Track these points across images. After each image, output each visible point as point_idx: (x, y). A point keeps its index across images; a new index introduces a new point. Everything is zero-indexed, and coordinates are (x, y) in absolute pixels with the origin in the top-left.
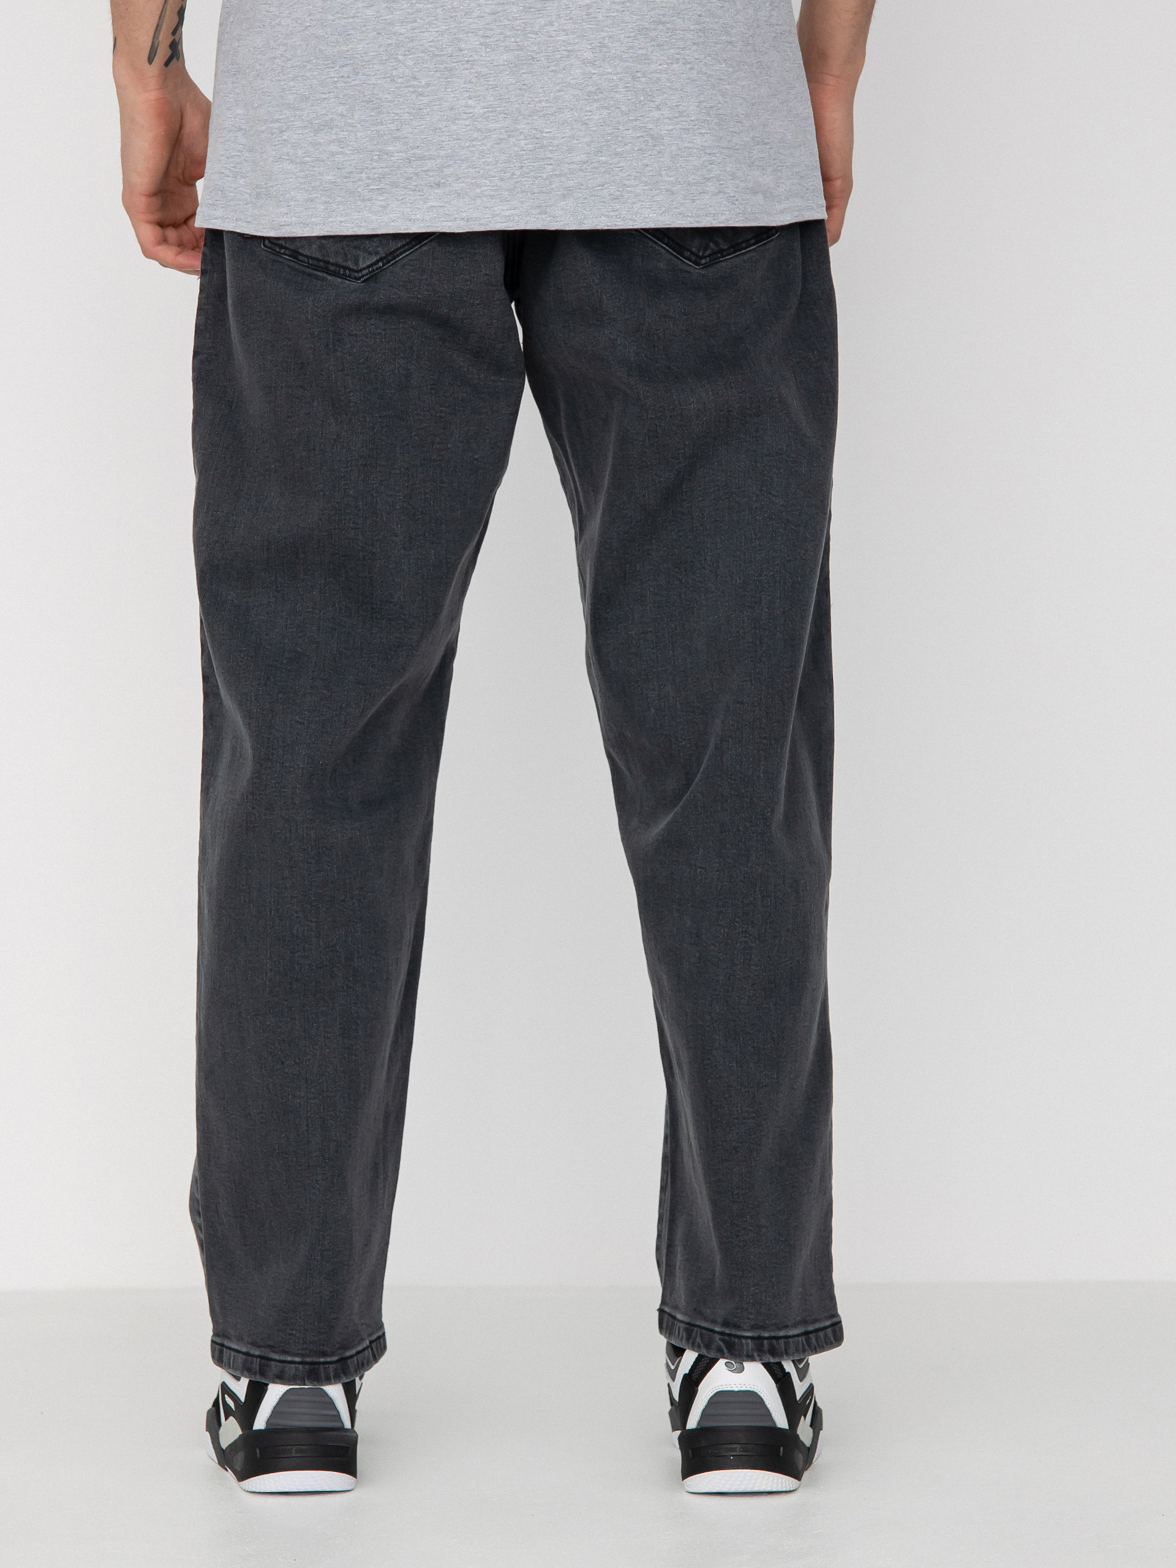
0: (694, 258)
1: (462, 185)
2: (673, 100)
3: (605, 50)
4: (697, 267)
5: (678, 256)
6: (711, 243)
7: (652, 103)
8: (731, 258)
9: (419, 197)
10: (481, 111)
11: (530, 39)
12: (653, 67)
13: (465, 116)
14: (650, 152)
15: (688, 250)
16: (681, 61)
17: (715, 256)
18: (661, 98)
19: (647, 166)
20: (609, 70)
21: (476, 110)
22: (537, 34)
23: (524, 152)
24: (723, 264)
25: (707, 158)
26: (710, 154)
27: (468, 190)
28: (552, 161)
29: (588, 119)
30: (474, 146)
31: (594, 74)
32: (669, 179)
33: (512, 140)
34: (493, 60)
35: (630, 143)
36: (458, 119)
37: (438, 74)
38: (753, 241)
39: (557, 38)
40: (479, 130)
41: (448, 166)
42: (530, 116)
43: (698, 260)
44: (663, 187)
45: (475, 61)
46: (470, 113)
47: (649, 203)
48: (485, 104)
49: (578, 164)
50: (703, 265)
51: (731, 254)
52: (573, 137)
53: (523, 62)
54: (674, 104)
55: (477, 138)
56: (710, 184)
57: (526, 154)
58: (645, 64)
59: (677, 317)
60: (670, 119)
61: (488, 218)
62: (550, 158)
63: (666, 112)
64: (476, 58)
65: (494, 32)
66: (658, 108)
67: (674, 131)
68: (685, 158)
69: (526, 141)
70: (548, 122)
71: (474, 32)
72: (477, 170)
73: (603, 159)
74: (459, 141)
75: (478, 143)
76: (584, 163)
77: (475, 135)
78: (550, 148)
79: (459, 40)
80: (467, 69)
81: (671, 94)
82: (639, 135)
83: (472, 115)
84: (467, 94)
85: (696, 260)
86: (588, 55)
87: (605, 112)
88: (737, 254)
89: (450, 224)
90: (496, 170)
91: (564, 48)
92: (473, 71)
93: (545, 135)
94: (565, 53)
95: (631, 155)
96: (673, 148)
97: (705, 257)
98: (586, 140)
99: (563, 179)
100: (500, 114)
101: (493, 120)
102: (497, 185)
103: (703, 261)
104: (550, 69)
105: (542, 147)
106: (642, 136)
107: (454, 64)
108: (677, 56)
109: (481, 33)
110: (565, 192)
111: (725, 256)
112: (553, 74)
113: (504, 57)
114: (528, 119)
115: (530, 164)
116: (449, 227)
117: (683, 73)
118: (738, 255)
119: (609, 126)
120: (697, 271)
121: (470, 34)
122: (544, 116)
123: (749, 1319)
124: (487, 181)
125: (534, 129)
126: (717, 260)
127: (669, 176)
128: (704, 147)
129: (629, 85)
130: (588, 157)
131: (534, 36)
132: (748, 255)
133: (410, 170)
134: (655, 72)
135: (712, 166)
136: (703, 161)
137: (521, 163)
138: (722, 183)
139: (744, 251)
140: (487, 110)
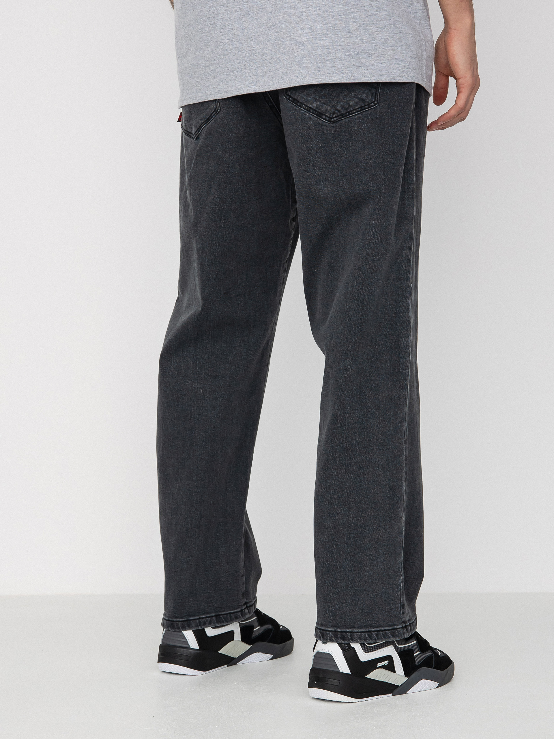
1: (223, 76)
2: (308, 24)
3: (276, 5)
4: (329, 123)
5: (320, 118)
6: (336, 111)
7: (298, 27)
8: (348, 118)
9: (210, 84)
10: (227, 41)
11: (245, 5)
12: (299, 10)
13: (221, 44)
14: (297, 50)
15: (325, 115)
16: (314, 6)
18: (303, 24)
19: (296, 56)
20: (278, 15)
21: (225, 41)
22: (248, 2)
23: (245, 58)
25: (326, 50)
26: (327, 49)
27: (226, 78)
28: (257, 61)
29: (270, 39)
30: (225, 58)
31: (272, 17)
32: (307, 61)
33: (240, 53)
34: (230, 17)
35: (288, 47)
36: (219, 46)
37: (211, 26)
39: (257, 3)
40: (226, 50)
41: (217, 68)
42: (247, 41)
43: (330, 119)
44: (304, 66)
45: (223, 18)
46: (222, 43)
47: (298, 74)
48: (228, 38)
49: (268, 60)
50: (332, 122)
51: (347, 116)
52: (264, 48)
53: (243, 16)
54: (309, 27)
55: (226, 54)
56: (328, 63)
57: (246, 59)
58: (294, 9)
60: (307, 33)
61: (233, 90)
62: (256, 59)
63: (305, 31)
64: (224, 17)
65: (230, 4)
66: (301, 29)
67: (309, 39)
68: (314, 51)
69: (245, 53)
70: (254, 42)
71: (223, 5)
72: (228, 68)
73: (278, 56)
74: (220, 56)
75: (227, 56)
76: (270, 59)
77: (225, 52)
78: (255, 54)
79: (217, 9)
80: (220, 22)
81: (308, 22)
82: (292, 43)
83: (223, 43)
84: (221, 34)
86: (270, 9)
87: (276, 34)
89: (221, 95)
90: (235, 68)
91: (260, 7)
92: (223, 23)
93: (253, 49)
94: (261, 10)
95: (289, 53)
96: (309, 47)
97: (333, 118)
98: (270, 48)
99: (262, 68)
100: (235, 41)
101: (232, 45)
102: (236, 75)
104: (255, 18)
105: (253, 54)
106: (293, 43)
107: (216, 21)
108: (311, 4)
109: (225, 5)
110: (263, 74)
111: (344, 117)
112: (256, 20)
113: (235, 15)
114: (246, 42)
115: (248, 63)
116: (221, 96)
117: (314, 12)
118: (351, 116)
119: (279, 40)
120: (330, 125)
121: (221, 6)
122: (253, 40)
123: (329, 622)
124: (232, 73)
125: (249, 46)
126: (340, 119)
127: (306, 60)
128: (324, 45)
129: (287, 20)
130: (271, 56)
131: (246, 4)
132: (357, 116)
133: (206, 71)
134: (300, 12)
135: (329, 54)
136: (324, 52)
137: (244, 63)
138: (334, 62)
140: (229, 40)
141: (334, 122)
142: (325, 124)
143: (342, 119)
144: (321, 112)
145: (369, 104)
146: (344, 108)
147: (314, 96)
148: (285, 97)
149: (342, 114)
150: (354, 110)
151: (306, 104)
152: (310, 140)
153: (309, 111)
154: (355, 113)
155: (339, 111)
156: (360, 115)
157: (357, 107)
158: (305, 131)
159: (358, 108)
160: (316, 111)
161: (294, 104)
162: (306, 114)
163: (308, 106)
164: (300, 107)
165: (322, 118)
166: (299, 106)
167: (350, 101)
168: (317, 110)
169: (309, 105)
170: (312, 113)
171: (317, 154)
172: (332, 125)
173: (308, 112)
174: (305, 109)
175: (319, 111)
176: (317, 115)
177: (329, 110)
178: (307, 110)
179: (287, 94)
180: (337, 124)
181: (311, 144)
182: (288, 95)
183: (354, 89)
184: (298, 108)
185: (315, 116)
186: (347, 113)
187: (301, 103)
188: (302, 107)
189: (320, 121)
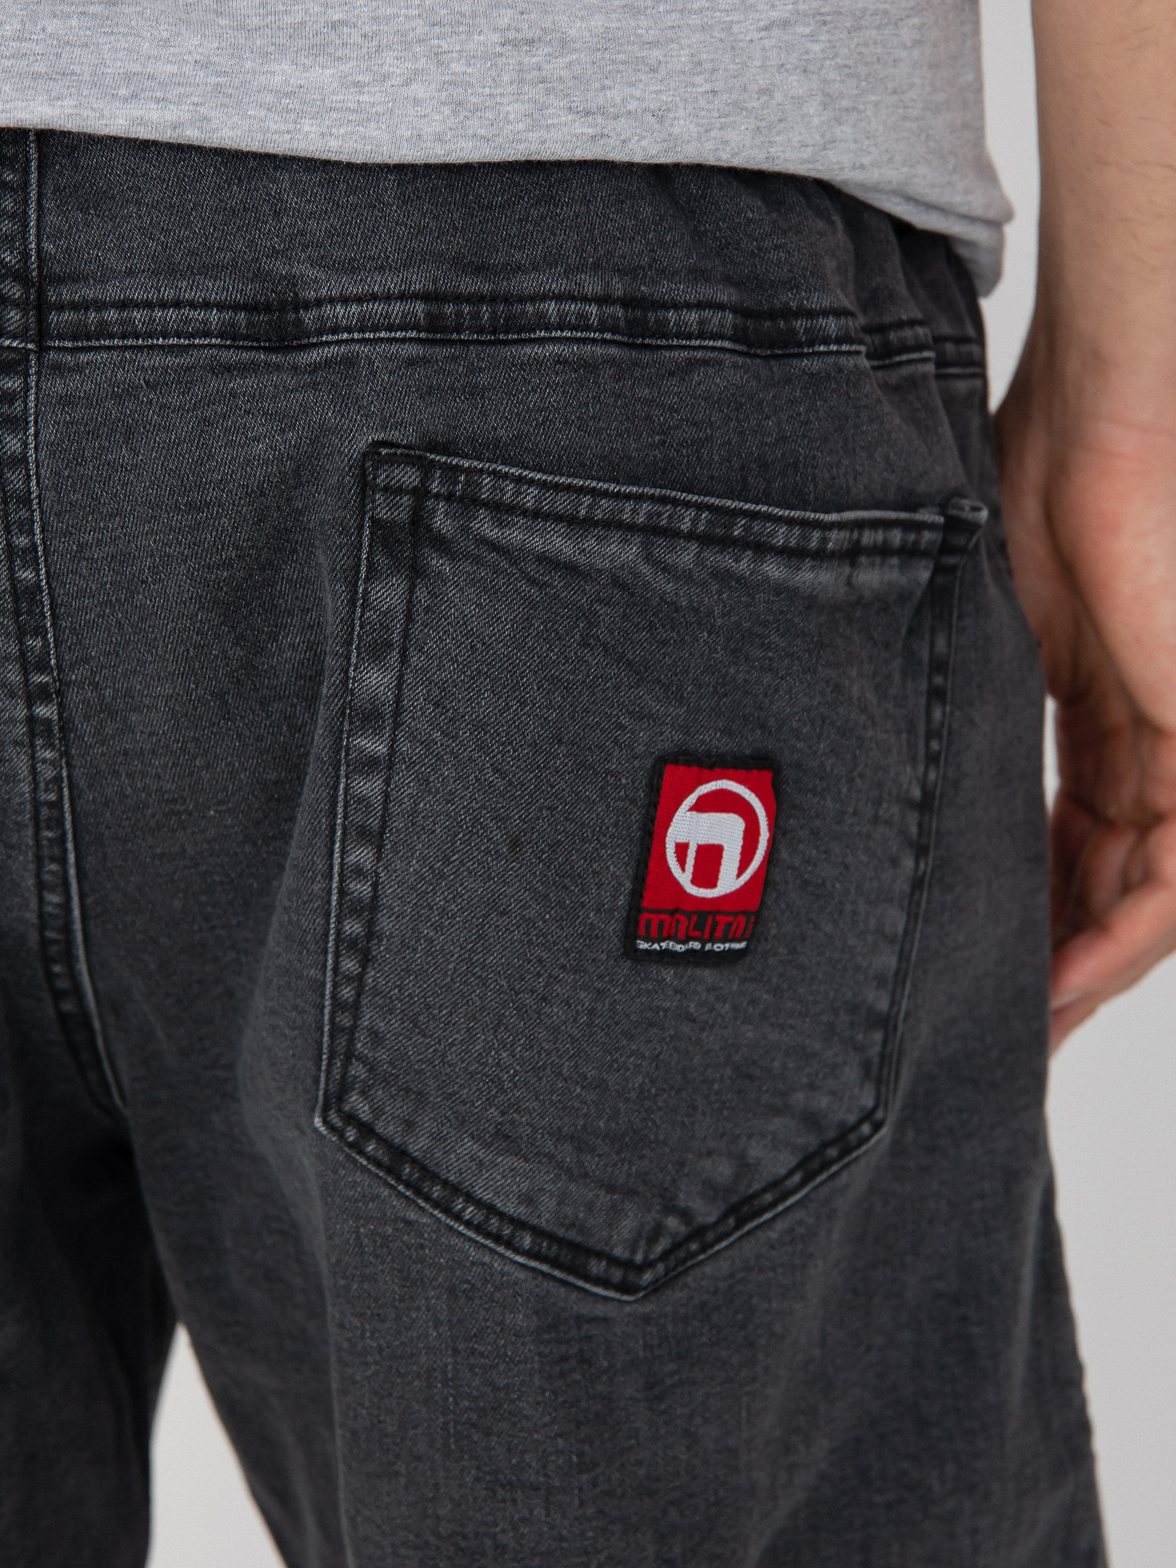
0: (617, 1275)
4: (625, 1298)
5: (571, 1279)
6: (670, 1219)
8: (730, 1246)
15: (600, 1255)
17: (681, 1254)
24: (708, 1269)
38: (797, 1178)
43: (632, 1277)
50: (645, 1288)
51: (728, 1235)
59: (557, 1483)
85: (624, 1278)
88: (746, 1228)
97: (648, 1264)
103: (648, 1277)
111: (711, 1245)
118: (749, 1233)
120: (628, 1309)
126: (689, 1263)
132: (780, 1226)
139: (768, 1216)
141: (656, 1288)
142: (600, 1310)
143: (702, 1262)
144: (579, 1239)
145: (846, 1130)
146: (712, 1191)
147: (549, 1146)
148: (325, 1122)
149: (698, 1233)
150: (765, 1190)
151: (487, 1196)
152: (504, 1426)
153: (509, 1245)
154: (773, 1205)
155: (685, 1215)
156: (799, 1214)
157: (783, 1171)
158: (471, 1368)
159: (791, 1173)
160: (552, 1237)
161: (401, 1188)
162: (487, 1259)
163: (501, 1215)
164: (447, 1211)
165: (587, 1278)
166: (436, 1205)
167: (749, 1137)
168: (561, 1232)
169: (511, 1208)
170: (528, 1254)
171: (548, 1515)
172: (647, 1308)
173: (501, 1249)
174: (479, 1229)
175: (572, 1235)
176: (554, 1263)
177: (628, 1225)
178: (498, 1239)
179: (339, 1111)
180: (677, 1294)
181: (509, 1450)
182: (351, 1118)
183: (773, 1060)
184: (424, 1216)
185: (545, 1268)
186: (724, 1217)
187: (455, 1189)
188: (458, 1217)
189: (574, 1296)
